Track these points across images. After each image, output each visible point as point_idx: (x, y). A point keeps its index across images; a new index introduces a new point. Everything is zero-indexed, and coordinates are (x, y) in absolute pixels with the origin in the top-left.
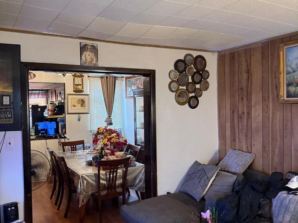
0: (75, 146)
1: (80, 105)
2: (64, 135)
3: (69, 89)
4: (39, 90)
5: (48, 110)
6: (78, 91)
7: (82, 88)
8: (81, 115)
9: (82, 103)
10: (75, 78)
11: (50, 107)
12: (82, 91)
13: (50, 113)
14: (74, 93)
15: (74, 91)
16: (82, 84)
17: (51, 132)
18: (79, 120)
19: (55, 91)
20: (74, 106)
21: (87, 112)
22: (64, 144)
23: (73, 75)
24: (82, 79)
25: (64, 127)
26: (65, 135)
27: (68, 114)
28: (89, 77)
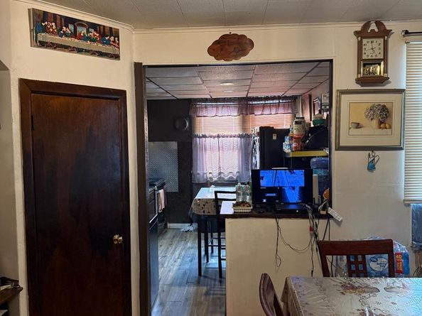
0: (360, 258)
1: (375, 123)
2: (325, 208)
3: (345, 76)
4: (279, 98)
5: (292, 138)
6: (370, 81)
7: (386, 71)
8: (377, 153)
9: (383, 116)
10: (365, 41)
11: (295, 132)
12: (383, 80)
13: (294, 145)
14: (358, 87)
15: (358, 81)
16: (385, 59)
17: (293, 197)
18: (371, 167)
19: (310, 96)
20: (358, 126)
21: (396, 143)
22: (326, 248)
23: (356, 33)
24: (386, 44)
25: (327, 182)
26: (330, 211)
27: (339, 148)
28: (407, 32)
